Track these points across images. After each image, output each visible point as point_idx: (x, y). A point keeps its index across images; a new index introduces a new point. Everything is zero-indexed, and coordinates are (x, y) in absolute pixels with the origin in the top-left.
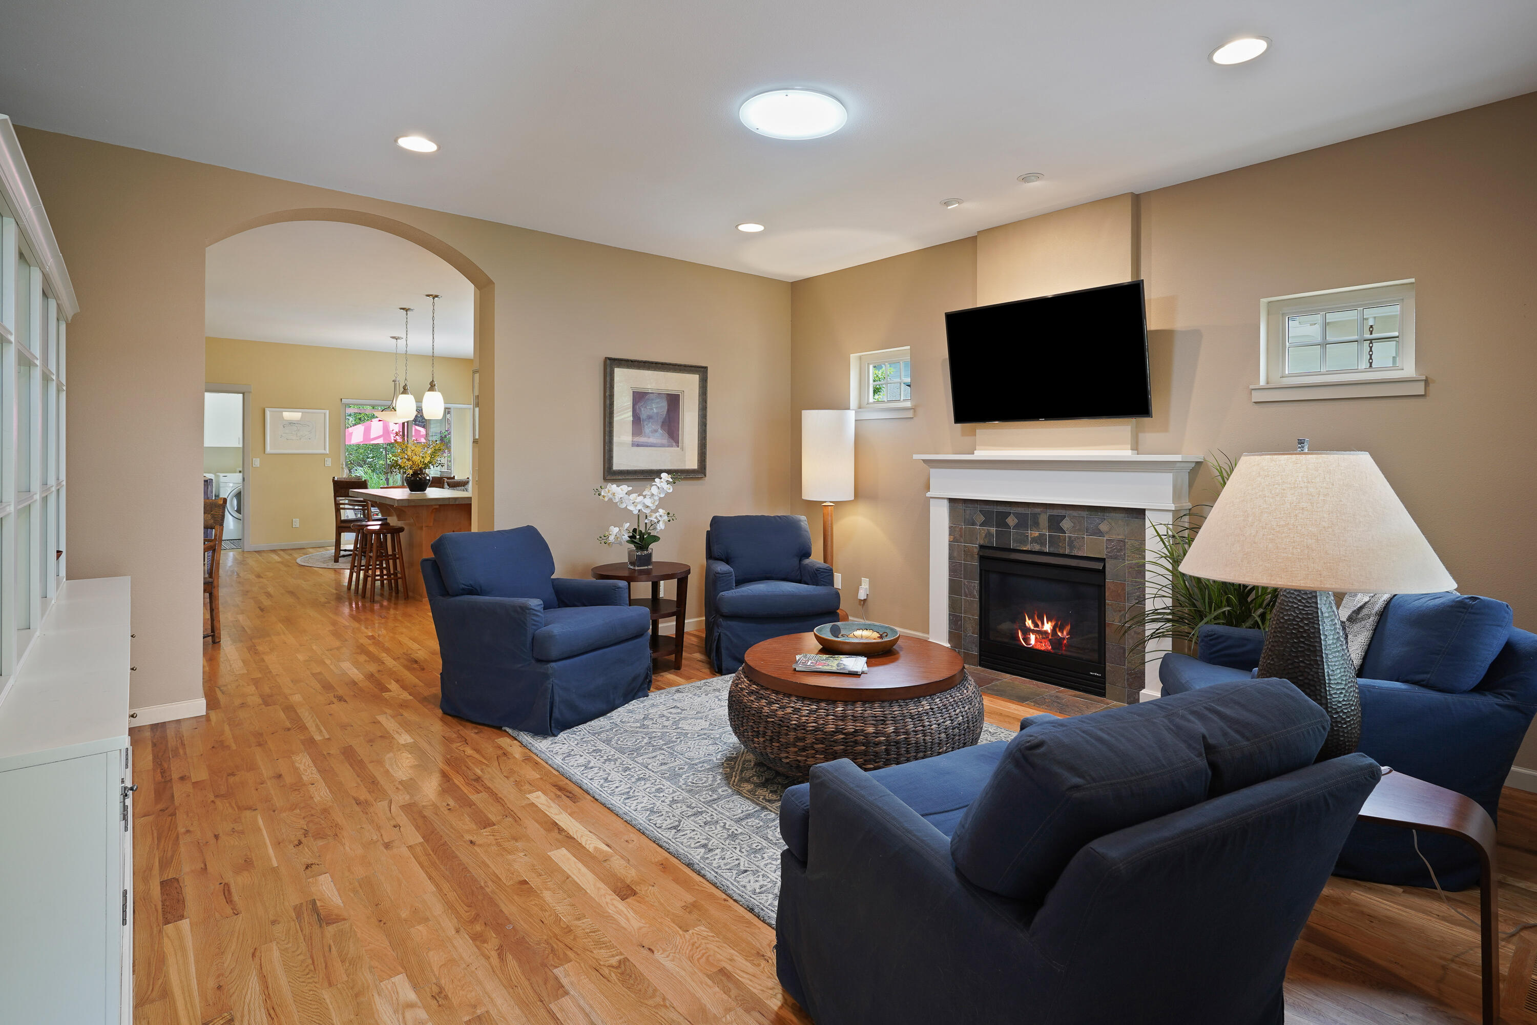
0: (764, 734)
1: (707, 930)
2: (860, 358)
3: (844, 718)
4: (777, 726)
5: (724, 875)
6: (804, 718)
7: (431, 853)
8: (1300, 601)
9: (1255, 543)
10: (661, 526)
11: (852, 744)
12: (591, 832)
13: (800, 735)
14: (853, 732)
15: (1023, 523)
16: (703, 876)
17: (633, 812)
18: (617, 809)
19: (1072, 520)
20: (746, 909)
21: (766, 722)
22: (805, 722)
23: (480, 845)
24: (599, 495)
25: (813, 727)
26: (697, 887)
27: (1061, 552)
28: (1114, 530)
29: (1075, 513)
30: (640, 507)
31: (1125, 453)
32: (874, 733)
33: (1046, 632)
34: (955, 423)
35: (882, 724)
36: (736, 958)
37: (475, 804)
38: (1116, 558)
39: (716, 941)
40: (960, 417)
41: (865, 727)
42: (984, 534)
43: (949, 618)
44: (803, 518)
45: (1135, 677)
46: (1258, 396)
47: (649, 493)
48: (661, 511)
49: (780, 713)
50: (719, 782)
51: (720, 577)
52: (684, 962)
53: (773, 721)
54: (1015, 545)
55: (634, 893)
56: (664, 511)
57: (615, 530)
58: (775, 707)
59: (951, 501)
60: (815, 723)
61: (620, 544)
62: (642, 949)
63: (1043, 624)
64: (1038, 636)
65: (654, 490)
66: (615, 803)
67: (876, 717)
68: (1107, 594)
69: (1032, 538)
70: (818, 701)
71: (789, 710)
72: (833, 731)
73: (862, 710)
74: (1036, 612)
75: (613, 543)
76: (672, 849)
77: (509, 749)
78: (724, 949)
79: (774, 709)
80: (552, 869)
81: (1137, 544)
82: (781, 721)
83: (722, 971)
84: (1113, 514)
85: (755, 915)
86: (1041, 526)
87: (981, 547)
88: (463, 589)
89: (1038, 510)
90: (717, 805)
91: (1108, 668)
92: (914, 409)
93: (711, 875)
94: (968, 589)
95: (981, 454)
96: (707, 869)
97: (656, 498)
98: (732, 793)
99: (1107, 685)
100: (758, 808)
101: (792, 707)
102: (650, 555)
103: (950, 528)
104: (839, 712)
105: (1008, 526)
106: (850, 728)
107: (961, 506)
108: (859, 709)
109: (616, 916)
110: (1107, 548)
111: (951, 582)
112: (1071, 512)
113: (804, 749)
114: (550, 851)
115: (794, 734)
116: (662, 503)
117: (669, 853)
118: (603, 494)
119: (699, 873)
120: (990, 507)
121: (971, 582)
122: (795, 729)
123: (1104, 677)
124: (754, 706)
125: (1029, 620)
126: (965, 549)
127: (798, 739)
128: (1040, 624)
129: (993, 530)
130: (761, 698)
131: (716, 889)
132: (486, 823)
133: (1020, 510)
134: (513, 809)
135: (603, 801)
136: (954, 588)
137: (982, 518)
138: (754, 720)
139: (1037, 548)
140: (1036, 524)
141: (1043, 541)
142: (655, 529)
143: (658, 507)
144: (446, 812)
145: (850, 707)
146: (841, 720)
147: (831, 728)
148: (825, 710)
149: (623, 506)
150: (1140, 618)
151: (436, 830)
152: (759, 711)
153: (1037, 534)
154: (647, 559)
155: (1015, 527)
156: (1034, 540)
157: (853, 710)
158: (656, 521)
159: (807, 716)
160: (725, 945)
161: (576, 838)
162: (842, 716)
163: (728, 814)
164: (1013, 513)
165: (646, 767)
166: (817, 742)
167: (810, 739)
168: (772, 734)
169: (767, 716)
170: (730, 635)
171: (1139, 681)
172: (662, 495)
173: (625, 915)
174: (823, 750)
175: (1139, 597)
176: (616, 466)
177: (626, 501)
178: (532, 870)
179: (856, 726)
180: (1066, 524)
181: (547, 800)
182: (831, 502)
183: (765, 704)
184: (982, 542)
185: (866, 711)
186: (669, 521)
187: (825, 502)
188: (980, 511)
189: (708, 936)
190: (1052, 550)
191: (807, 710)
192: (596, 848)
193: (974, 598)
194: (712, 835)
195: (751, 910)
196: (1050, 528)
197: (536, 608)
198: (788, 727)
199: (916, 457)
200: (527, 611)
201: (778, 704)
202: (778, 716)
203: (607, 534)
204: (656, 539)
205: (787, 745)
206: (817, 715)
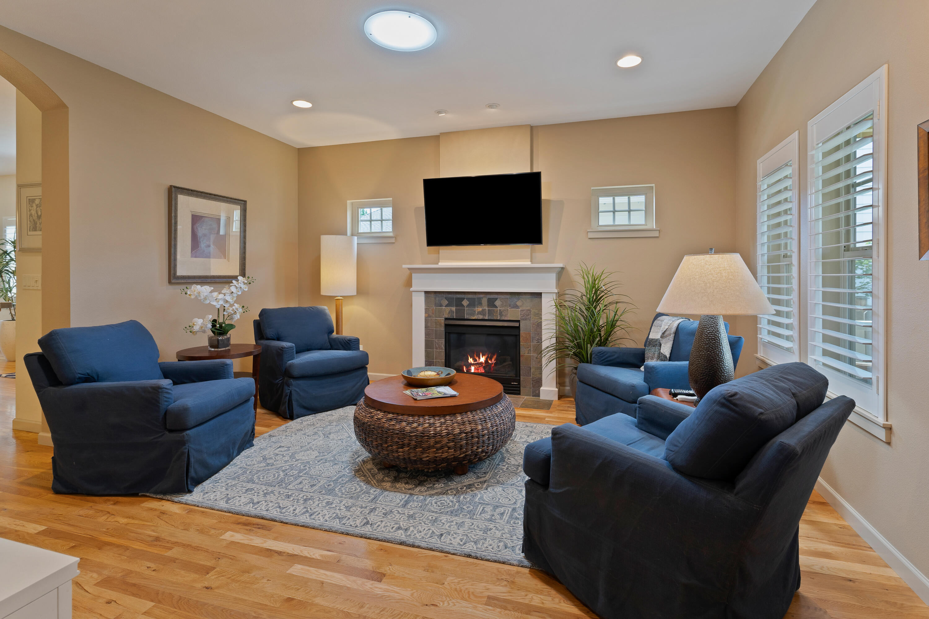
0: (409, 445)
1: (455, 578)
2: (352, 203)
3: (463, 423)
4: (419, 437)
5: (431, 541)
6: (438, 428)
7: (175, 610)
8: (714, 323)
9: (714, 296)
10: (237, 316)
11: (470, 438)
12: (306, 546)
13: (438, 440)
14: (471, 431)
15: (472, 304)
16: (419, 547)
17: (326, 523)
18: (311, 524)
19: (501, 300)
20: (464, 556)
21: (409, 436)
22: (440, 431)
23: (218, 588)
24: (186, 294)
25: (445, 433)
26: (420, 555)
27: (495, 318)
28: (525, 304)
29: (503, 297)
30: (221, 302)
31: (527, 263)
32: (482, 429)
33: (481, 363)
34: (427, 246)
35: (485, 423)
36: (489, 587)
37: (177, 559)
38: (526, 319)
39: (468, 582)
40: (431, 242)
41: (477, 426)
42: (448, 311)
43: (425, 363)
44: (326, 307)
45: (536, 382)
46: (591, 235)
47: (228, 292)
48: (236, 306)
49: (420, 428)
50: (365, 487)
51: (286, 351)
52: (463, 603)
53: (415, 435)
54: (468, 316)
55: (384, 575)
56: (239, 305)
57: (199, 322)
58: (415, 425)
59: (426, 292)
60: (446, 430)
61: (204, 332)
62: (427, 607)
63: (479, 358)
64: (476, 367)
65: (233, 289)
66: (304, 521)
67: (481, 419)
68: (521, 340)
69: (478, 312)
70: (444, 416)
71: (427, 425)
72: (459, 433)
73: (472, 417)
74: (475, 353)
75: (198, 331)
76: (380, 537)
77: (163, 508)
78: (476, 585)
79: (414, 427)
80: (304, 582)
81: (537, 311)
82: (422, 433)
83: (489, 597)
84: (524, 296)
85: (473, 558)
86: (483, 304)
87: (446, 319)
88: (80, 378)
89: (481, 296)
90: (380, 501)
91: (521, 379)
92: (395, 237)
93: (423, 544)
94: (438, 344)
95: (443, 264)
96: (417, 542)
97: (235, 295)
98: (381, 491)
99: (521, 388)
100: (408, 496)
101: (428, 423)
102: (229, 339)
103: (426, 309)
104: (460, 420)
105: (463, 306)
106: (469, 429)
107: (432, 295)
108: (470, 415)
109: (387, 594)
110: (521, 314)
111: (427, 342)
112: (501, 296)
113: (442, 447)
114: (287, 570)
115: (433, 440)
116: (239, 299)
117: (379, 540)
118: (188, 293)
119: (413, 546)
120: (451, 295)
121: (440, 341)
122: (433, 436)
123: (519, 384)
124: (397, 428)
125: (471, 358)
126: (436, 321)
127: (436, 443)
128: (477, 359)
129: (454, 309)
130: (400, 421)
131: (433, 552)
132: (207, 570)
133: (470, 296)
134: (219, 551)
135: (293, 522)
136: (428, 345)
137: (447, 302)
138: (398, 437)
139: (481, 317)
140: (480, 304)
141: (484, 313)
142: (232, 319)
143: (235, 302)
144: (154, 573)
145: (465, 416)
146: (462, 425)
147: (457, 431)
148: (450, 420)
149: (207, 302)
150: (539, 351)
151: (159, 591)
152: (402, 430)
153: (480, 309)
154: (227, 343)
155: (468, 306)
156: (479, 313)
157: (467, 417)
158: (232, 312)
159: (440, 427)
160: (475, 582)
161: (298, 554)
162: (462, 422)
163: (393, 504)
164: (467, 299)
165: (302, 491)
166: (450, 442)
167: (445, 440)
168: (416, 444)
169: (409, 432)
170: (298, 390)
171: (538, 383)
172: (240, 293)
173: (392, 590)
174: (453, 446)
175: (538, 339)
176: (180, 272)
177: (210, 298)
178: (286, 588)
179: (471, 427)
180: (498, 303)
181: (243, 536)
182: (341, 296)
183: (405, 425)
184: (447, 316)
185: (474, 417)
186: (244, 312)
187: (337, 296)
188: (445, 298)
189: (459, 581)
190: (490, 318)
191: (439, 423)
192: (321, 556)
193: (442, 349)
194: (397, 520)
195: (469, 556)
196: (489, 306)
197: (168, 387)
198: (428, 436)
199: (405, 266)
200: (160, 390)
201: (417, 423)
202: (419, 430)
203: (191, 324)
204: (232, 326)
205: (429, 448)
206: (447, 425)
